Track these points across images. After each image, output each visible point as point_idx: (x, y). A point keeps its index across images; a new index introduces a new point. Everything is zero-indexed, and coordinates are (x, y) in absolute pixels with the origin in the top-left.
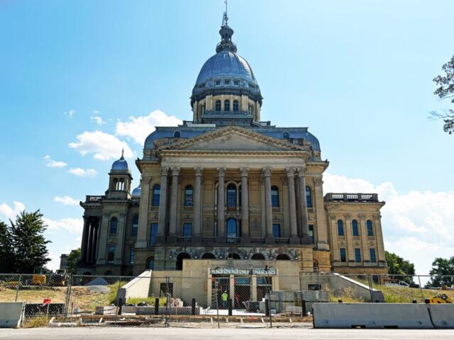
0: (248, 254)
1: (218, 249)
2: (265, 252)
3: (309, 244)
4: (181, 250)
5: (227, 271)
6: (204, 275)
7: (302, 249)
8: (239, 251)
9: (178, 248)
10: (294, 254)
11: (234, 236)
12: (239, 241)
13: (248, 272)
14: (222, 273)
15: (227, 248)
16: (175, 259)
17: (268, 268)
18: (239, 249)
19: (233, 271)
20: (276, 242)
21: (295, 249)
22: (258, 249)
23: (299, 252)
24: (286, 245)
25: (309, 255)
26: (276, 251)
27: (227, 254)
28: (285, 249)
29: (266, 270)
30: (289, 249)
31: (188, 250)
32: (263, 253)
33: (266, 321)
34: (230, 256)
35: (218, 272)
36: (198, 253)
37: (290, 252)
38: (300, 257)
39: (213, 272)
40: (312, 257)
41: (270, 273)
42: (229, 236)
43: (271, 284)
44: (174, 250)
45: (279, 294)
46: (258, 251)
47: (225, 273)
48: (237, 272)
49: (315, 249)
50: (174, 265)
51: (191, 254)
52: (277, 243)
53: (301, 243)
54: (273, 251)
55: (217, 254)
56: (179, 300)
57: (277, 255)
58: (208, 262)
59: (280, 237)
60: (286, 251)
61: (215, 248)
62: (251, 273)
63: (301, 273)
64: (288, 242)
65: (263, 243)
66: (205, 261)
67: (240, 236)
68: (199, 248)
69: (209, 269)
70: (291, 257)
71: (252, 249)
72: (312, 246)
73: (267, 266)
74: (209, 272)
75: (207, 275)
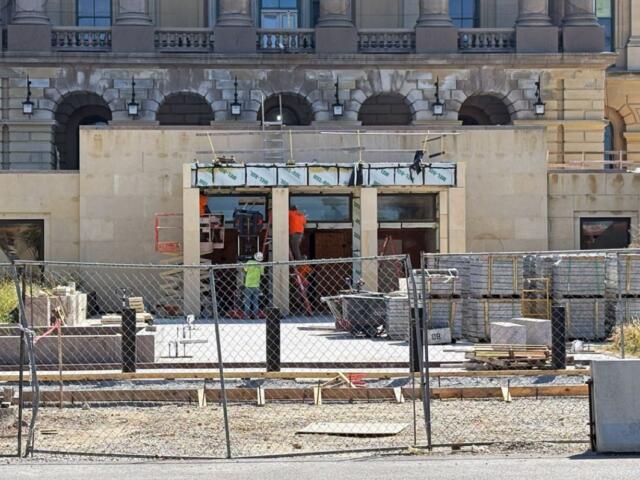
0: (344, 96)
1: (224, 77)
2: (416, 87)
3: (593, 50)
4: (72, 79)
5: (259, 177)
6: (169, 189)
7: (566, 73)
8: (310, 86)
9: (55, 72)
10: (530, 94)
11: (289, 22)
12: (309, 45)
13: (345, 176)
14: (239, 182)
15: (263, 74)
16: (47, 117)
17: (423, 162)
18: (311, 75)
19: (285, 176)
20: (461, 46)
21: (535, 73)
22: (386, 75)
23: (553, 85)
24: (500, 59)
25: (591, 93)
26: (459, 85)
27: (261, 97)
28: (498, 76)
29: (417, 167)
30: (512, 73)
31: (98, 80)
32: (408, 90)
33: (409, 396)
34: (271, 109)
35: (223, 179)
36: (141, 96)
37: (514, 85)
38: (553, 104)
39: (205, 178)
40: (601, 105)
41: (432, 180)
42: (268, 24)
43: (436, 220)
44: (40, 80)
45: (465, 266)
46: (386, 82)
47: (252, 182)
48: (298, 178)
49: (620, 69)
50: (44, 142)
51: (112, 97)
52: (465, 48)
53: (561, 49)
54: (448, 82)
55: (218, 95)
56: (70, 289)
57: (463, 97)
58: (184, 139)
59: (477, 24)
60: (499, 81)
61: (210, 73)
62: (357, 180)
63: (552, 176)
64: (510, 44)
65: (405, 48)
66: (173, 135)
67: (315, 20)
68: (145, 74)
69: (187, 168)
70: (518, 104)
71: (363, 74)
72: (607, 58)
73: (419, 154)
74: (188, 180)
75: (179, 192)
